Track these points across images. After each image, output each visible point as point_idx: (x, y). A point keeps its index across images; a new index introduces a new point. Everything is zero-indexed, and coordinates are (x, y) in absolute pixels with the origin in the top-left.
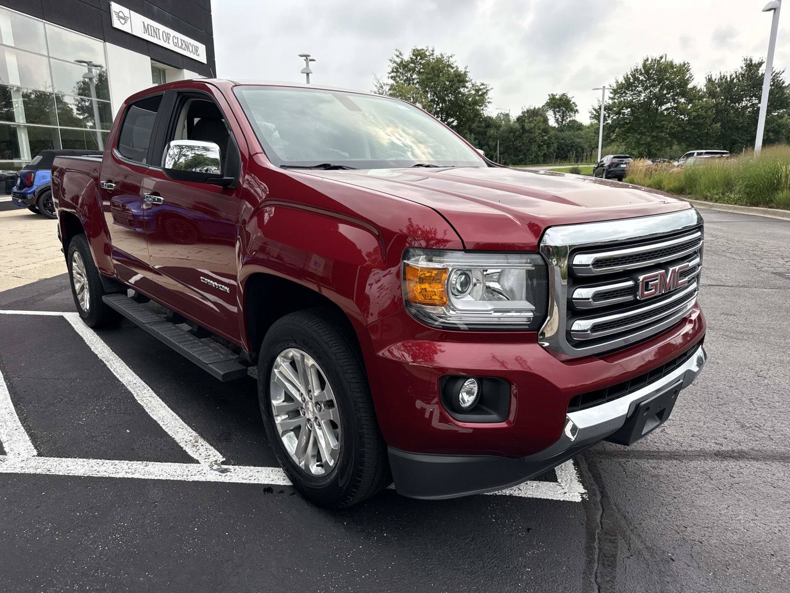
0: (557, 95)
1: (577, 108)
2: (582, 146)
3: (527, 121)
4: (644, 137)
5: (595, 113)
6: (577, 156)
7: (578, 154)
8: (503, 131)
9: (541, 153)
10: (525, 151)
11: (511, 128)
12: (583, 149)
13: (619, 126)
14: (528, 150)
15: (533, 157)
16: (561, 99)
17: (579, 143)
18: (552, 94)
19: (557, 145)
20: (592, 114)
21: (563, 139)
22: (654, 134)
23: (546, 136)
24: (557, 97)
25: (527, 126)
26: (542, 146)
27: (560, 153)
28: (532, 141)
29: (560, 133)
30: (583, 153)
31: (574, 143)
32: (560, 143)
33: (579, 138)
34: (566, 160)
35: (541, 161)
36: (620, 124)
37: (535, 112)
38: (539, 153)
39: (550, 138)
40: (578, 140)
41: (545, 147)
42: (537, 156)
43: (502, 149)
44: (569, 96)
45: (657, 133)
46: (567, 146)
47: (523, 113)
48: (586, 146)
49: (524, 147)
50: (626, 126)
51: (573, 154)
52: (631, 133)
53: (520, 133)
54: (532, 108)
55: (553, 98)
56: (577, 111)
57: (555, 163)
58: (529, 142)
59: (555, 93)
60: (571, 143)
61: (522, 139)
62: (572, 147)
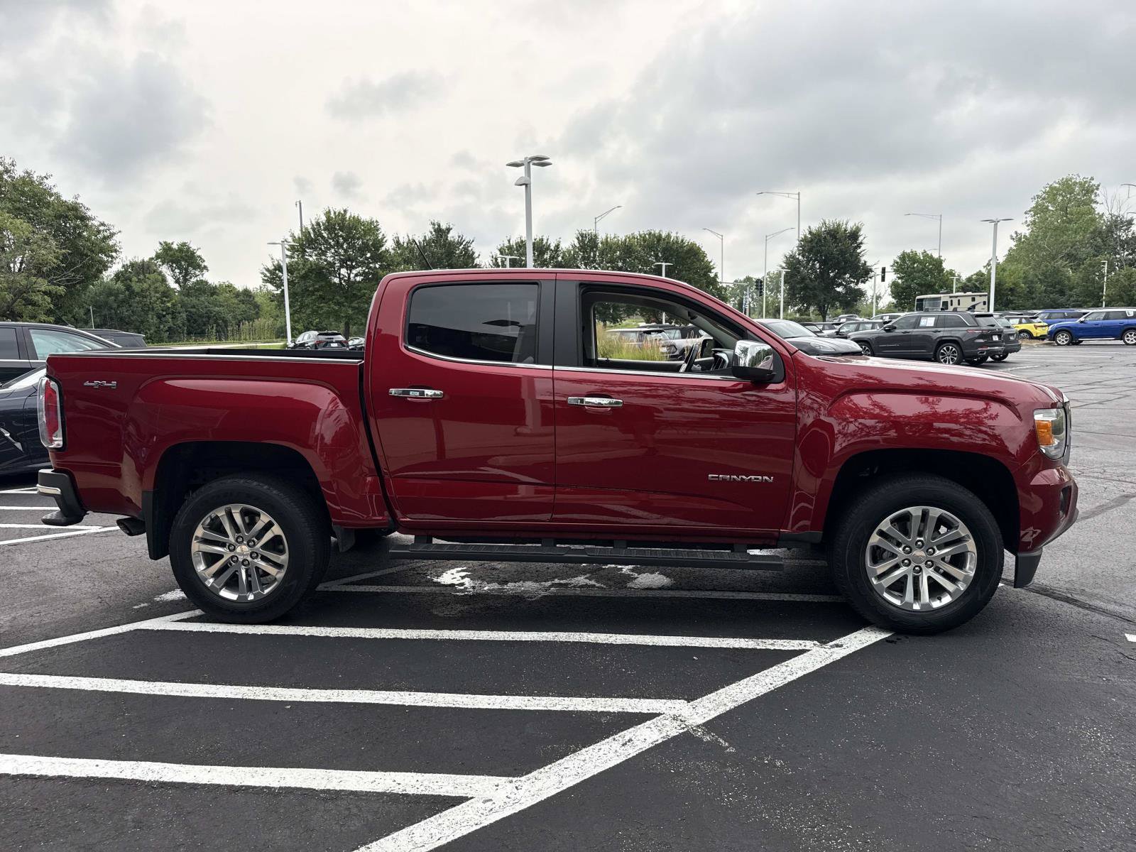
0: (172, 244)
1: (205, 264)
2: (224, 317)
3: (135, 279)
4: (343, 309)
5: (268, 275)
6: (218, 331)
7: (219, 328)
8: (96, 293)
9: (164, 327)
10: (138, 324)
11: (109, 289)
12: (225, 322)
13: (307, 293)
14: (142, 322)
15: (152, 331)
16: (180, 250)
17: (218, 312)
18: (165, 243)
19: (187, 315)
20: (265, 276)
21: (194, 307)
22: (355, 304)
23: (169, 302)
24: (175, 246)
25: (136, 287)
26: (164, 316)
27: (192, 327)
28: (148, 309)
29: (186, 298)
30: (226, 326)
31: (212, 313)
32: (190, 312)
33: (216, 306)
34: (204, 337)
35: (165, 339)
36: (308, 290)
37: (145, 266)
38: (162, 326)
39: (174, 305)
40: (217, 309)
41: (169, 317)
42: (158, 331)
43: (98, 320)
44: (193, 247)
45: (358, 303)
46: (201, 316)
47: (123, 266)
48: (229, 317)
49: (135, 317)
50: (316, 293)
51: (213, 327)
52: (324, 303)
53: (125, 296)
54: (139, 260)
55: (167, 248)
56: (205, 267)
57: (187, 340)
58: (143, 310)
59: (169, 241)
60: (206, 313)
61: (130, 306)
62: (209, 318)
